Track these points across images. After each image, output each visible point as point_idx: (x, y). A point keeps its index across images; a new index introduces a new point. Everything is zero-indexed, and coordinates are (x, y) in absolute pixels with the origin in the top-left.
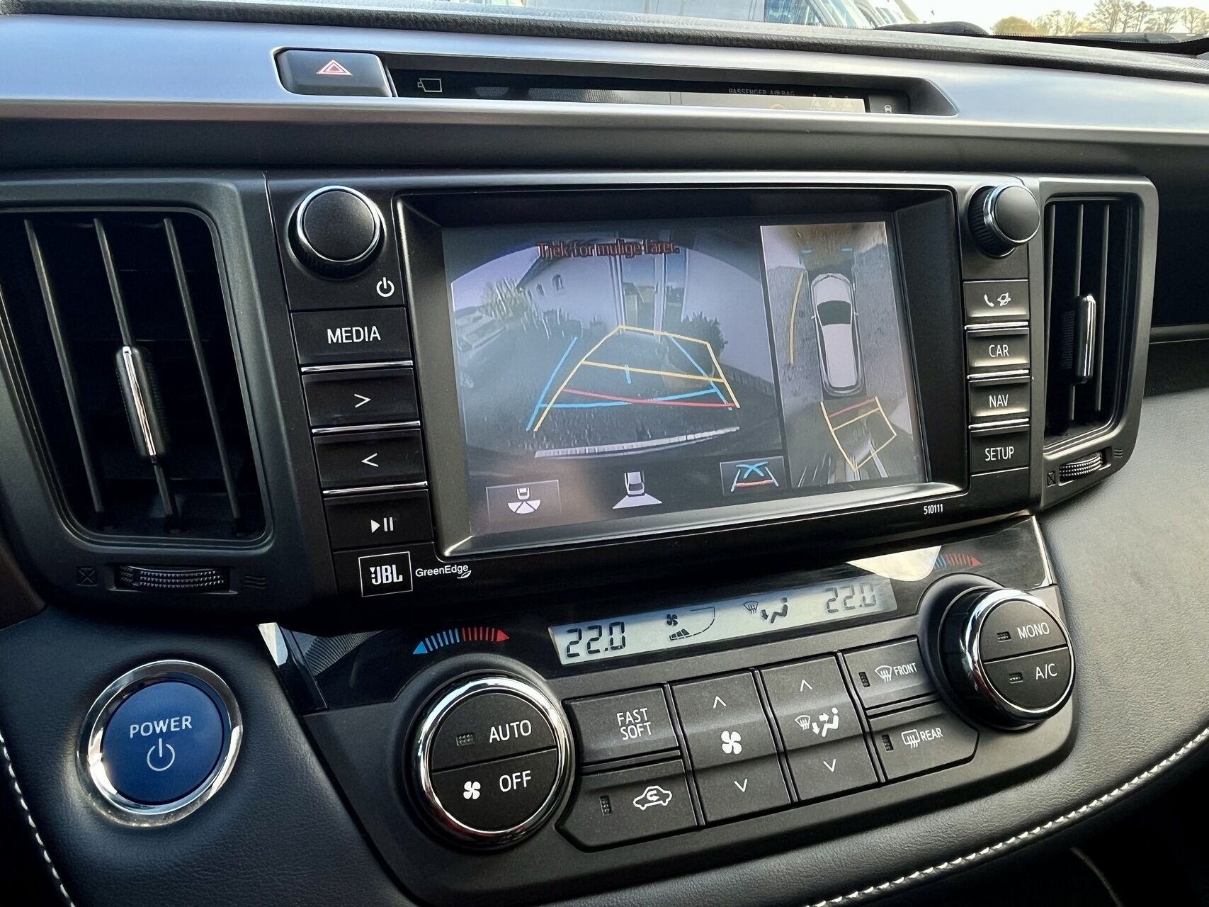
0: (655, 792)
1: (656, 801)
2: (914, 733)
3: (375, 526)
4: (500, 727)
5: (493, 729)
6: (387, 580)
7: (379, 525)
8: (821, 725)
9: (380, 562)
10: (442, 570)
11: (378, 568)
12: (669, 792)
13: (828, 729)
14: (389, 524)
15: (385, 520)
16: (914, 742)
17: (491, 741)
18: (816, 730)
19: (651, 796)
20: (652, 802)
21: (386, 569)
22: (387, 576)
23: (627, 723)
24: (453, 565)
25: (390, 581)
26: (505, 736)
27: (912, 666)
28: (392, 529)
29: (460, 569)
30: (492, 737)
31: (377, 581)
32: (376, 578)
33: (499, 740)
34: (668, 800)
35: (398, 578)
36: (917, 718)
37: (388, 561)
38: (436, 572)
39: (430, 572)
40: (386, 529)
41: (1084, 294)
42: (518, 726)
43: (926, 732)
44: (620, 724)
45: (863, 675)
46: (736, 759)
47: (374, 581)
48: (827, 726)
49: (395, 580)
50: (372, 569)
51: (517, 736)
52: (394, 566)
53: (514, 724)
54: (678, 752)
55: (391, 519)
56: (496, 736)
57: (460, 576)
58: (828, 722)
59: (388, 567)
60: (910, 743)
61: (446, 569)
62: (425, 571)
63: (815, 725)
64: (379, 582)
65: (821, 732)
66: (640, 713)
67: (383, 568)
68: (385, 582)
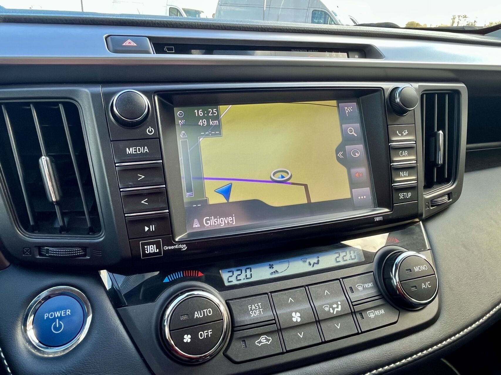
0: (264, 338)
1: (265, 342)
2: (372, 312)
3: (147, 229)
4: (199, 312)
5: (196, 312)
6: (152, 251)
7: (148, 228)
8: (333, 309)
9: (149, 244)
10: (175, 247)
11: (148, 246)
12: (270, 338)
13: (337, 311)
14: (153, 228)
15: (151, 226)
16: (372, 316)
17: (195, 318)
18: (332, 311)
19: (263, 340)
20: (263, 342)
21: (152, 247)
22: (152, 250)
23: (253, 309)
24: (179, 245)
25: (153, 251)
26: (201, 315)
27: (371, 284)
28: (154, 230)
29: (182, 246)
30: (195, 316)
31: (148, 252)
32: (147, 250)
33: (198, 317)
34: (270, 342)
35: (156, 250)
36: (373, 306)
37: (153, 243)
38: (172, 247)
39: (170, 248)
40: (151, 230)
41: (438, 130)
42: (207, 311)
43: (378, 311)
44: (250, 310)
45: (351, 288)
46: (298, 324)
47: (146, 252)
48: (336, 310)
49: (155, 251)
50: (146, 247)
51: (206, 315)
52: (155, 245)
53: (205, 310)
54: (274, 321)
55: (153, 226)
56: (197, 315)
57: (182, 249)
58: (336, 308)
59: (152, 246)
60: (371, 316)
61: (177, 246)
62: (168, 247)
63: (331, 309)
64: (149, 252)
65: (334, 312)
66: (258, 305)
67: (150, 246)
68: (151, 252)
